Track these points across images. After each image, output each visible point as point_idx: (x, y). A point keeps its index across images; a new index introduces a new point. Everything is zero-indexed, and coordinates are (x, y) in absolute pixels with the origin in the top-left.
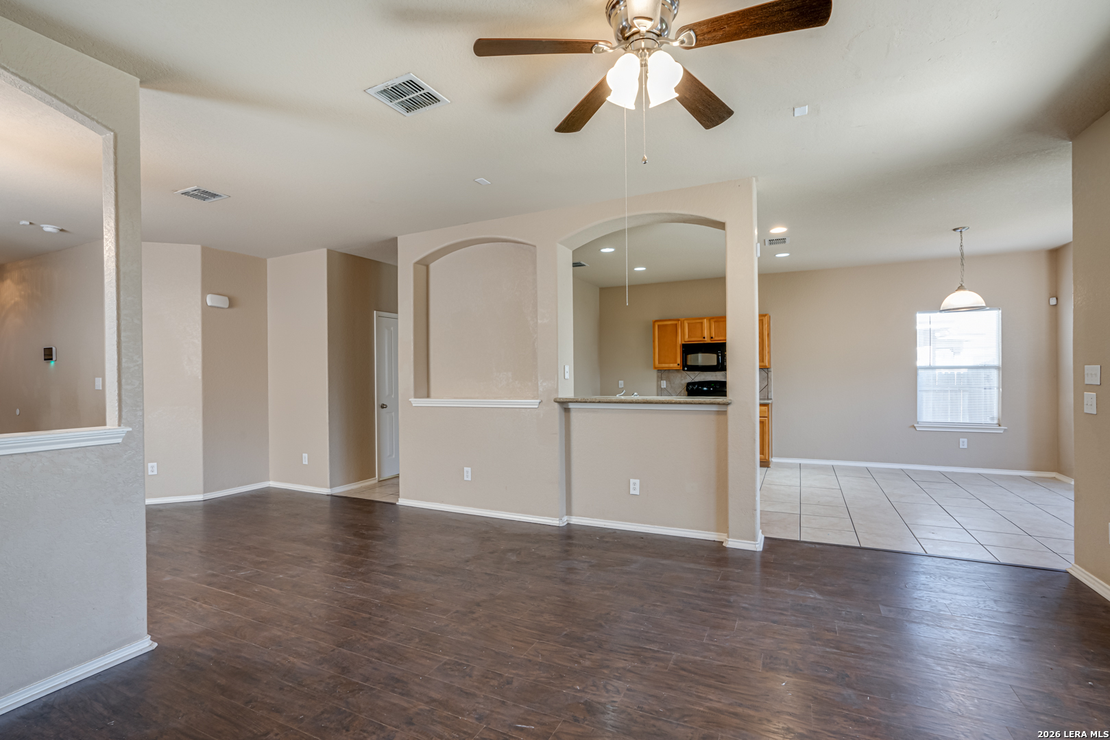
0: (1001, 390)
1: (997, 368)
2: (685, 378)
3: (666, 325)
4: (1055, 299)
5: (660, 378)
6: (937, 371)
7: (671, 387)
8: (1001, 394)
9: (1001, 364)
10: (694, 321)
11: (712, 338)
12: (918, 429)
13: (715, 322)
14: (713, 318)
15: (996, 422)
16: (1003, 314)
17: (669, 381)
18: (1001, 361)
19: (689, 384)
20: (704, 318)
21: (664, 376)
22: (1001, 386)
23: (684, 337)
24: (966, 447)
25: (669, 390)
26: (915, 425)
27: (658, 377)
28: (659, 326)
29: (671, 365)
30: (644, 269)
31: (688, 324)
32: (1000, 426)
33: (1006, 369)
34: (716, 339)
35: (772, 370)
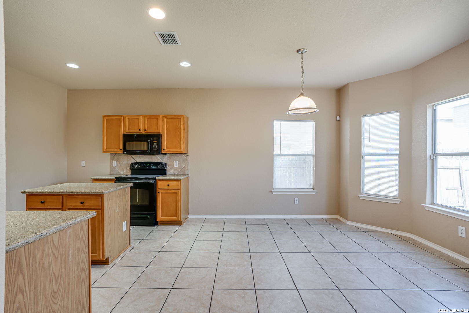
0: (315, 168)
1: (313, 156)
2: (130, 160)
3: (113, 119)
4: (339, 117)
5: (112, 160)
6: (283, 157)
7: (120, 166)
8: (314, 171)
9: (315, 154)
10: (133, 117)
11: (145, 130)
12: (273, 193)
13: (148, 118)
14: (146, 116)
15: (312, 187)
16: (316, 124)
17: (119, 162)
18: (315, 152)
19: (132, 164)
20: (140, 116)
21: (115, 158)
22: (314, 167)
23: (126, 128)
24: (297, 203)
25: (118, 168)
26: (272, 191)
27: (111, 158)
28: (107, 120)
29: (116, 150)
30: (77, 67)
31: (129, 119)
32: (314, 189)
33: (317, 157)
34: (149, 131)
35: (189, 154)
